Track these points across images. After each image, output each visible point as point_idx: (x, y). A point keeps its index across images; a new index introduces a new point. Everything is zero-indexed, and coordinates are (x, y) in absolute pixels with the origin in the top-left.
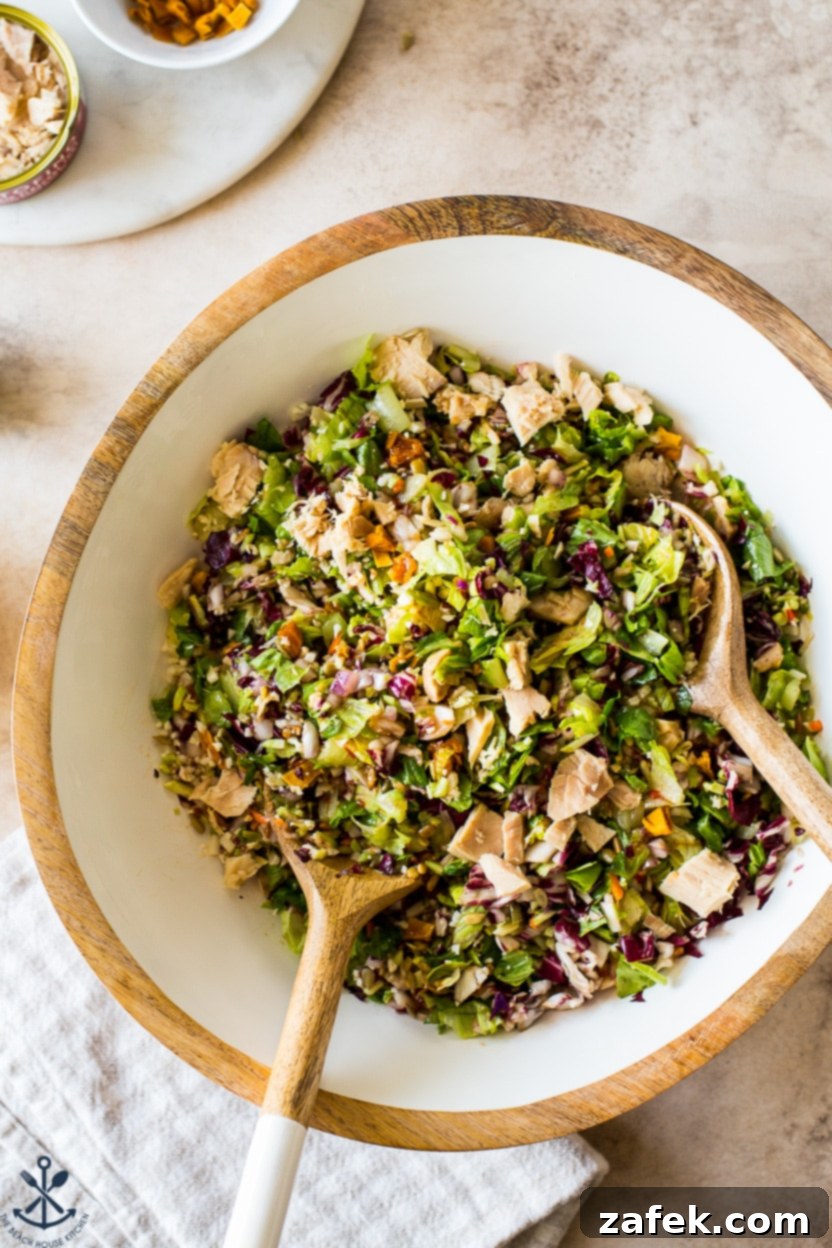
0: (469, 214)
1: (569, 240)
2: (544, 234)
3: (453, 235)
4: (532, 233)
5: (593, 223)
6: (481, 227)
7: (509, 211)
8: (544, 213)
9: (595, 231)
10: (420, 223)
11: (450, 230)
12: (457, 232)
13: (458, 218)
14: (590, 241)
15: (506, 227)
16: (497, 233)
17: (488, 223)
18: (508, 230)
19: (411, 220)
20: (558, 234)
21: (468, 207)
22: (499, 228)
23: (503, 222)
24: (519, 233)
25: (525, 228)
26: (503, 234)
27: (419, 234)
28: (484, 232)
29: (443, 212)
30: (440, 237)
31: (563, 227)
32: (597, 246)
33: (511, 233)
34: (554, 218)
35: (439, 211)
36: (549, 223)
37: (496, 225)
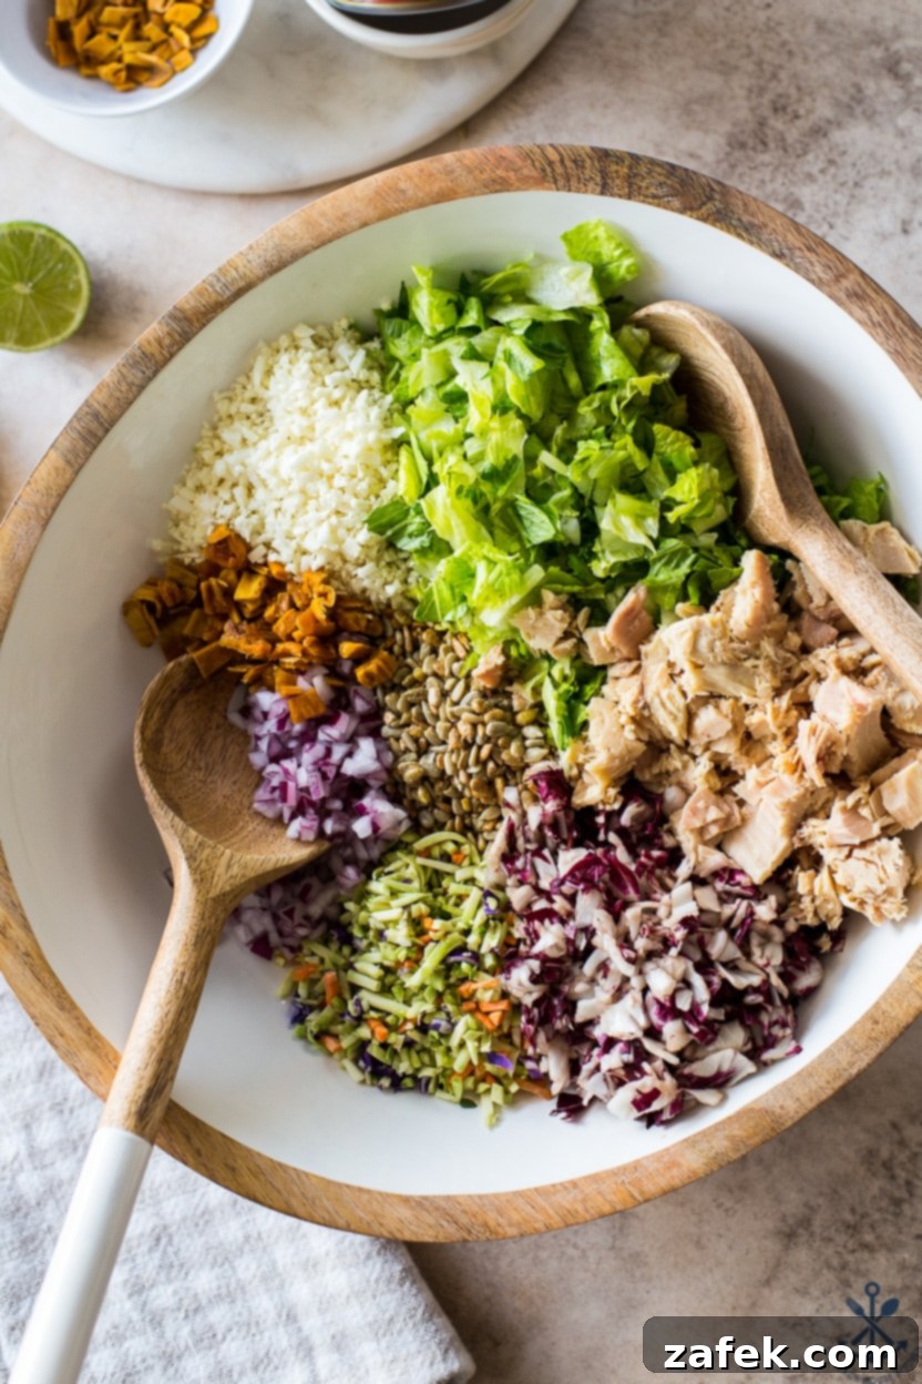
0: (617, 172)
1: (722, 229)
2: (695, 214)
3: (593, 192)
4: (682, 211)
5: (753, 215)
6: (626, 190)
7: (662, 179)
8: (700, 191)
9: (752, 225)
10: (559, 169)
11: (591, 185)
12: (598, 189)
13: (604, 174)
14: (744, 234)
15: (655, 197)
16: (644, 202)
17: (635, 187)
18: (656, 201)
19: (551, 163)
20: (711, 218)
21: (617, 164)
22: (646, 196)
23: (653, 190)
24: (667, 206)
25: (676, 203)
26: (650, 203)
27: (555, 182)
28: (629, 197)
29: (588, 162)
30: (578, 191)
31: (718, 211)
32: (751, 243)
33: (659, 205)
34: (710, 199)
35: (583, 161)
36: (704, 204)
37: (643, 191)
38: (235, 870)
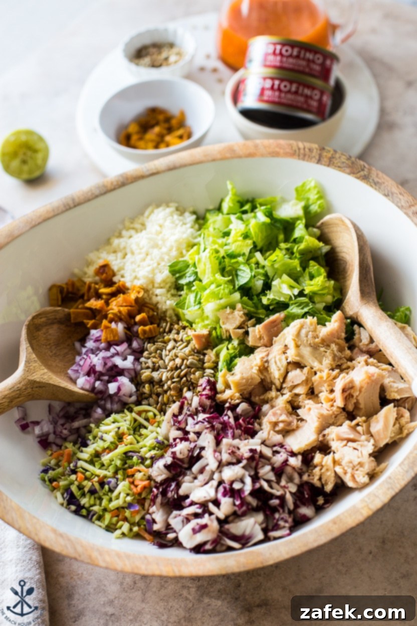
0: (326, 156)
1: (365, 182)
2: (355, 175)
3: (314, 162)
4: (349, 174)
5: (379, 178)
6: (328, 163)
7: (344, 160)
8: (359, 167)
9: (378, 182)
10: (302, 151)
11: (314, 159)
12: (316, 161)
13: (320, 156)
14: (374, 186)
15: (339, 167)
16: (334, 169)
17: (332, 162)
18: (339, 169)
19: (299, 149)
20: (361, 178)
21: (327, 152)
22: (336, 166)
23: (339, 164)
24: (344, 172)
25: (348, 170)
26: (337, 170)
27: (299, 156)
28: (328, 166)
29: (315, 151)
30: (307, 161)
31: (365, 176)
32: (376, 189)
33: (340, 171)
34: (363, 170)
35: (313, 150)
36: (359, 172)
37: (335, 164)
38: (45, 377)
